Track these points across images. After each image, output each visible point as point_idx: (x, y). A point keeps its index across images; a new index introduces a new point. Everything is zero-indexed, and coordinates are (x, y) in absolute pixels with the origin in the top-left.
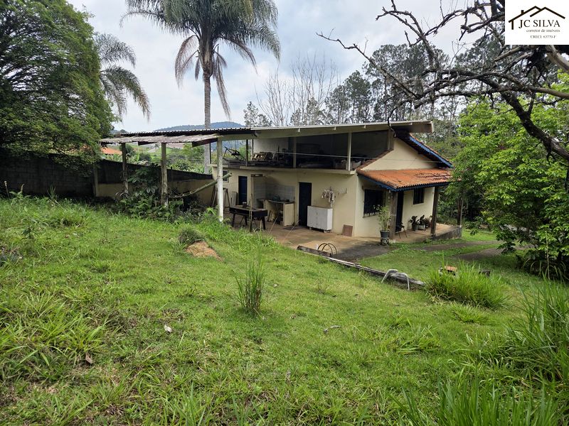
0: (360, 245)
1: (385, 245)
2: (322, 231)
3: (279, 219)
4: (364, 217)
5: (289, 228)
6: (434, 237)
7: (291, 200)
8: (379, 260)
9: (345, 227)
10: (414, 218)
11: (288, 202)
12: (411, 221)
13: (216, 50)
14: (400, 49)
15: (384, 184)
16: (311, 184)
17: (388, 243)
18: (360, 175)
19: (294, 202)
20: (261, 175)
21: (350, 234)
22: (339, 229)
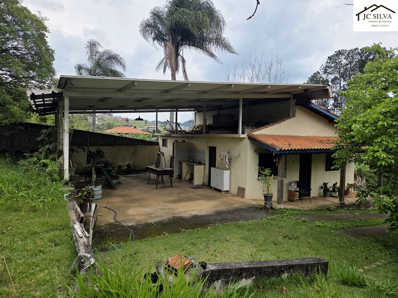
0: (243, 207)
1: (268, 209)
2: (220, 191)
3: (191, 179)
4: (258, 180)
5: (198, 187)
6: (342, 206)
7: (203, 162)
8: (239, 226)
9: (239, 188)
10: (325, 184)
11: (200, 163)
12: (322, 187)
13: (181, 54)
14: (353, 52)
15: (268, 146)
16: (216, 147)
17: (272, 208)
18: (251, 138)
19: (204, 164)
20: (184, 141)
21: (243, 196)
22: (234, 191)
